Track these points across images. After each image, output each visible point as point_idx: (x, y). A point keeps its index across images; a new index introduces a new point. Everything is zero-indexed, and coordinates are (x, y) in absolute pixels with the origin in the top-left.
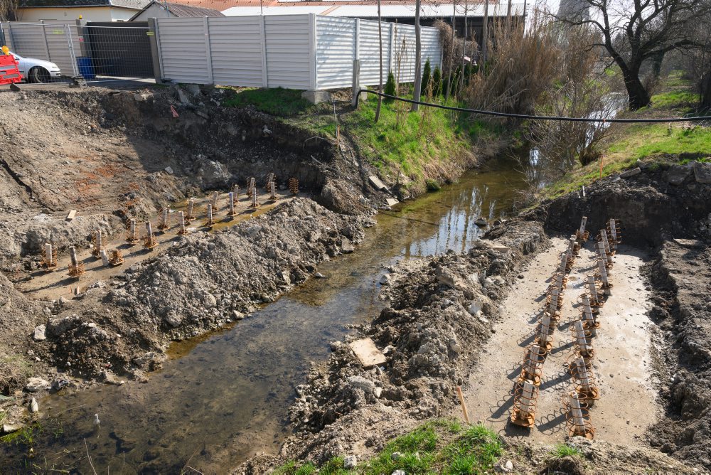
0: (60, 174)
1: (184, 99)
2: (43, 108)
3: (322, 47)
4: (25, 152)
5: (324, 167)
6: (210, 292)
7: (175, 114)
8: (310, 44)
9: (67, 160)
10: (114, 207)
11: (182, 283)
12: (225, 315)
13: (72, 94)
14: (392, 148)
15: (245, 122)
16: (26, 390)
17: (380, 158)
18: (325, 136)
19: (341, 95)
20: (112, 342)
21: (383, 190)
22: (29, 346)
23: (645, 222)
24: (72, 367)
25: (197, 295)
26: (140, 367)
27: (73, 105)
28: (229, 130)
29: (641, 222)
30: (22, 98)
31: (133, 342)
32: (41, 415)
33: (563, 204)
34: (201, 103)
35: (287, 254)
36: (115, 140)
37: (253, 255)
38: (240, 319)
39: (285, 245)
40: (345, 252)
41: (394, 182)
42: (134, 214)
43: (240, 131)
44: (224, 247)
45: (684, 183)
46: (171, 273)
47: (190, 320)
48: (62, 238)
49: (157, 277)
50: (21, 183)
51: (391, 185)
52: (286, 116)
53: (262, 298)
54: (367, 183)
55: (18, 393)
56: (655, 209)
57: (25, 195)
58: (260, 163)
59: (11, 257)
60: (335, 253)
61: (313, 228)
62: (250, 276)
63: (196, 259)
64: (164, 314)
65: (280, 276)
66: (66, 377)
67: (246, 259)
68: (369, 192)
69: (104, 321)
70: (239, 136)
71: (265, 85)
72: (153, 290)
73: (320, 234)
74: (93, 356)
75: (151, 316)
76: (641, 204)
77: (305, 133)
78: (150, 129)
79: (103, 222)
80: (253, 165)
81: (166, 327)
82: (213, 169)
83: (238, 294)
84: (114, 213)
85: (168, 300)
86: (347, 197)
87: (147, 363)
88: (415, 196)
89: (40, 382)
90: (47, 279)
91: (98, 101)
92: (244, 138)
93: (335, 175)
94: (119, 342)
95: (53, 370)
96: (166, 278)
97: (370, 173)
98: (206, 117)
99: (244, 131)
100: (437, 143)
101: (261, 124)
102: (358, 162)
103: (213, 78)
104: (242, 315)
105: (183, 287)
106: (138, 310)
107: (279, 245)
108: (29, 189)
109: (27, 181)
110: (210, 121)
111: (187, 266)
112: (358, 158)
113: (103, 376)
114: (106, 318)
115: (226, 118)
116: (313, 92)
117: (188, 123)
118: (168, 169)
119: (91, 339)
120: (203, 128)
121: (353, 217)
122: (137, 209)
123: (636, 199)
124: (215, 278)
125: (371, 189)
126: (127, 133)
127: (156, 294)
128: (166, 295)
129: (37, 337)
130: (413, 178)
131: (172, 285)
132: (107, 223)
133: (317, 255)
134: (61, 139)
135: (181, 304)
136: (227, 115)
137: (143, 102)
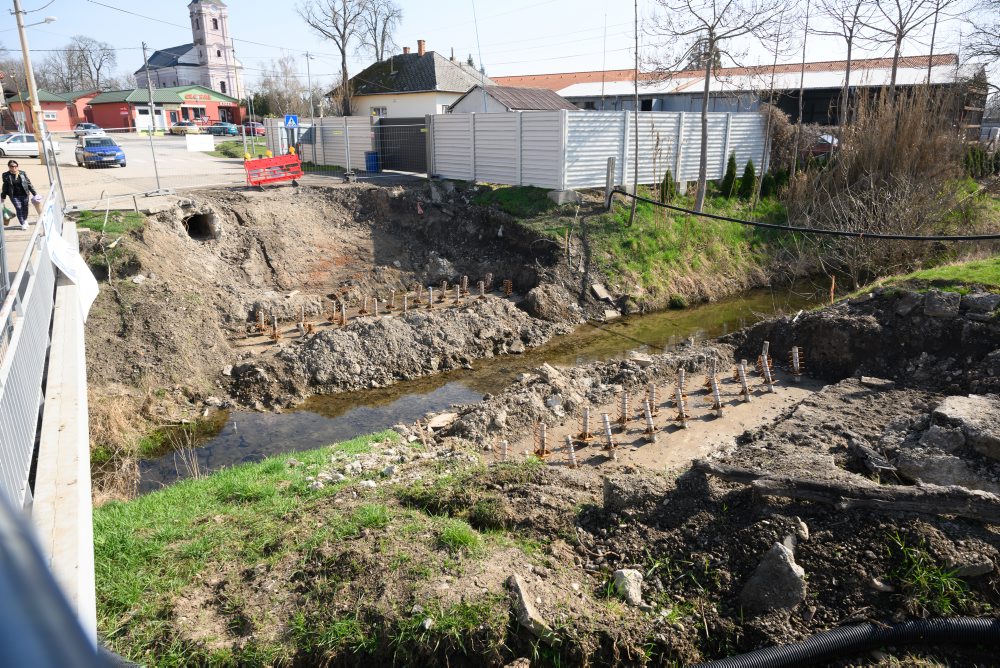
0: (302, 261)
1: (436, 196)
2: (311, 202)
3: (573, 144)
4: (282, 240)
5: (543, 271)
6: (358, 363)
7: (420, 211)
8: (559, 140)
9: (313, 249)
10: (331, 291)
11: (336, 351)
12: (364, 382)
13: (337, 190)
14: (639, 257)
15: (486, 222)
16: (205, 403)
17: (615, 266)
18: (555, 239)
19: (599, 195)
20: (269, 384)
21: (606, 300)
22: (218, 377)
23: (849, 357)
24: (240, 396)
25: (345, 363)
26: (280, 404)
27: (336, 200)
28: (468, 229)
29: (845, 356)
30: (298, 193)
31: (285, 388)
32: (207, 419)
33: (768, 329)
34: (451, 201)
35: (445, 344)
36: (361, 234)
37: (409, 339)
38: (375, 388)
39: (446, 336)
40: (513, 353)
41: (622, 294)
42: (346, 299)
43: (478, 231)
44: (383, 328)
45: (910, 314)
46: (329, 342)
47: (333, 380)
48: (280, 311)
49: (317, 343)
50: (270, 266)
51: (617, 296)
52: (523, 216)
53: (403, 376)
54: (588, 292)
55: (200, 403)
56: (862, 342)
57: (269, 274)
58: (486, 263)
59: (239, 321)
60: (500, 352)
61: (487, 326)
62: (399, 356)
63: (355, 335)
64: (314, 373)
65: (428, 361)
66: (233, 402)
67: (401, 342)
68: (587, 301)
69: (270, 369)
70: (476, 235)
71: (518, 183)
72: (311, 353)
73: (494, 332)
74: (254, 391)
75: (305, 372)
76: (845, 334)
77: (534, 234)
78: (396, 224)
79: (315, 302)
80: (480, 265)
81: (314, 382)
82: (439, 265)
83: (383, 369)
84: (328, 296)
85: (320, 362)
86: (554, 303)
87: (286, 403)
88: (646, 311)
89: (216, 401)
90: (257, 340)
91: (358, 197)
92: (480, 237)
93: (551, 279)
94: (275, 385)
95: (228, 396)
96: (324, 345)
97: (596, 281)
98: (452, 214)
99: (482, 231)
100: (710, 255)
101: (498, 223)
102: (586, 268)
103: (475, 175)
104: (378, 386)
105: (335, 354)
106: (295, 365)
107: (439, 335)
108: (273, 271)
109: (274, 264)
110: (454, 218)
111: (344, 340)
112: (587, 263)
113: (254, 405)
114: (272, 367)
115: (468, 216)
116: (559, 191)
117: (432, 220)
118: (396, 263)
119: (256, 379)
120: (446, 225)
121: (548, 323)
122: (350, 295)
123: (841, 329)
124: (367, 352)
125: (591, 298)
126: (373, 228)
127: (313, 356)
128: (320, 358)
129: (224, 372)
130: (651, 291)
131: (326, 351)
132: (320, 304)
133: (480, 350)
134: (316, 230)
135: (330, 367)
136: (471, 213)
137: (394, 198)
